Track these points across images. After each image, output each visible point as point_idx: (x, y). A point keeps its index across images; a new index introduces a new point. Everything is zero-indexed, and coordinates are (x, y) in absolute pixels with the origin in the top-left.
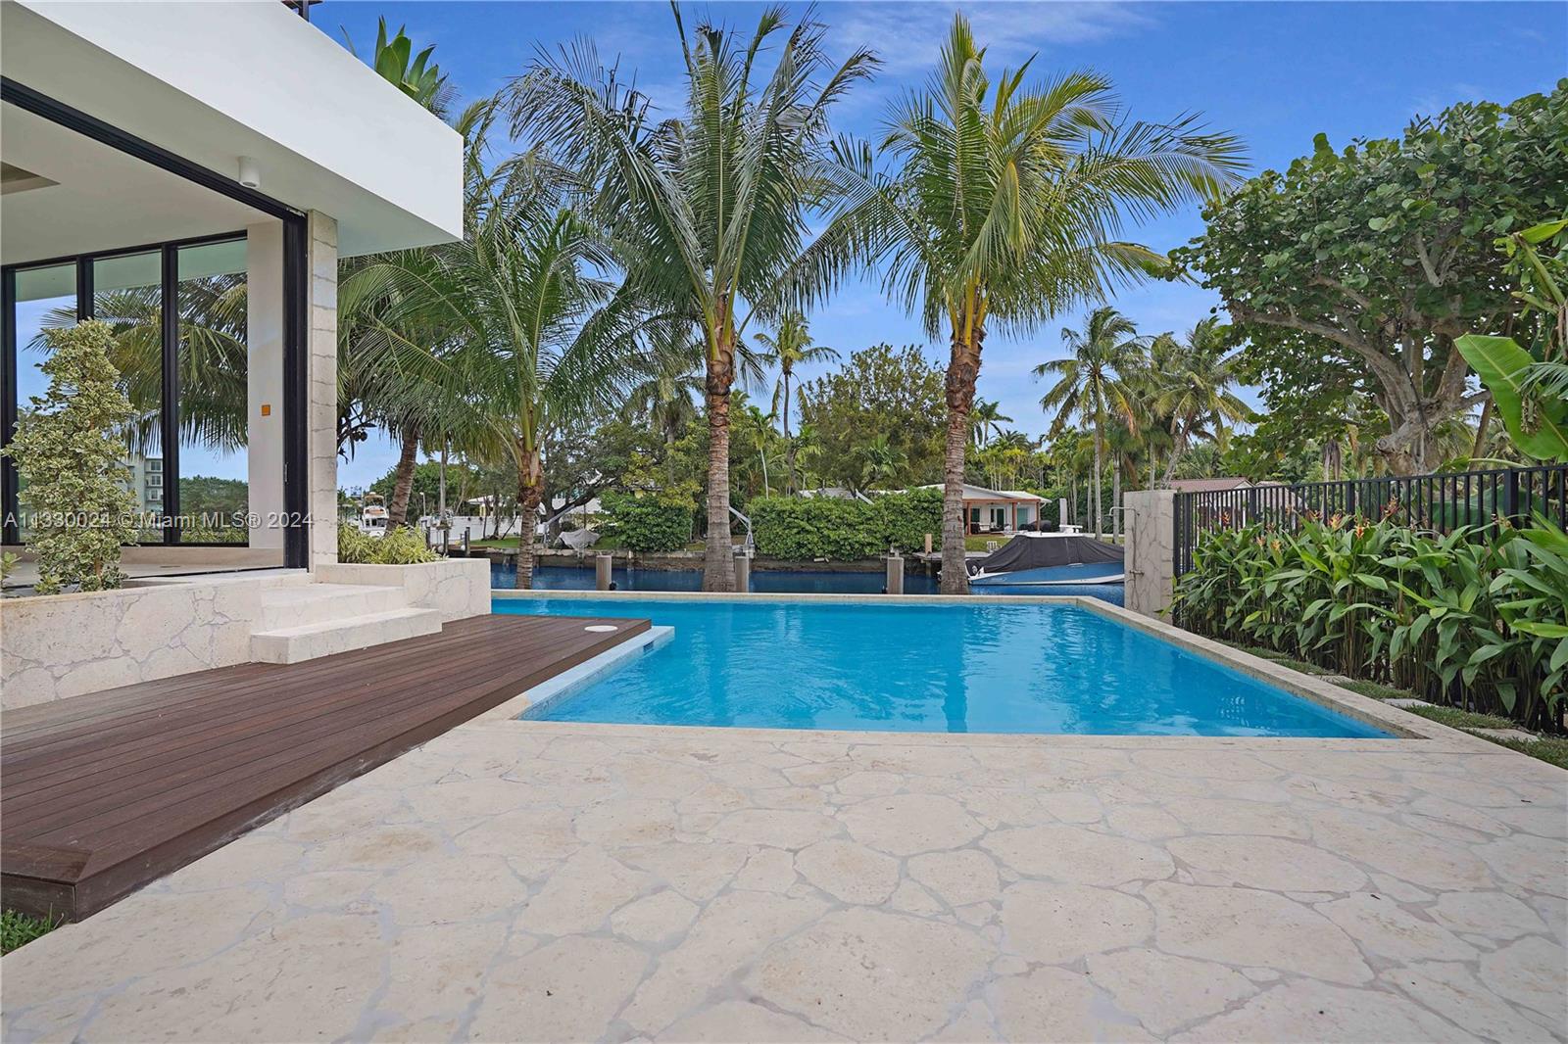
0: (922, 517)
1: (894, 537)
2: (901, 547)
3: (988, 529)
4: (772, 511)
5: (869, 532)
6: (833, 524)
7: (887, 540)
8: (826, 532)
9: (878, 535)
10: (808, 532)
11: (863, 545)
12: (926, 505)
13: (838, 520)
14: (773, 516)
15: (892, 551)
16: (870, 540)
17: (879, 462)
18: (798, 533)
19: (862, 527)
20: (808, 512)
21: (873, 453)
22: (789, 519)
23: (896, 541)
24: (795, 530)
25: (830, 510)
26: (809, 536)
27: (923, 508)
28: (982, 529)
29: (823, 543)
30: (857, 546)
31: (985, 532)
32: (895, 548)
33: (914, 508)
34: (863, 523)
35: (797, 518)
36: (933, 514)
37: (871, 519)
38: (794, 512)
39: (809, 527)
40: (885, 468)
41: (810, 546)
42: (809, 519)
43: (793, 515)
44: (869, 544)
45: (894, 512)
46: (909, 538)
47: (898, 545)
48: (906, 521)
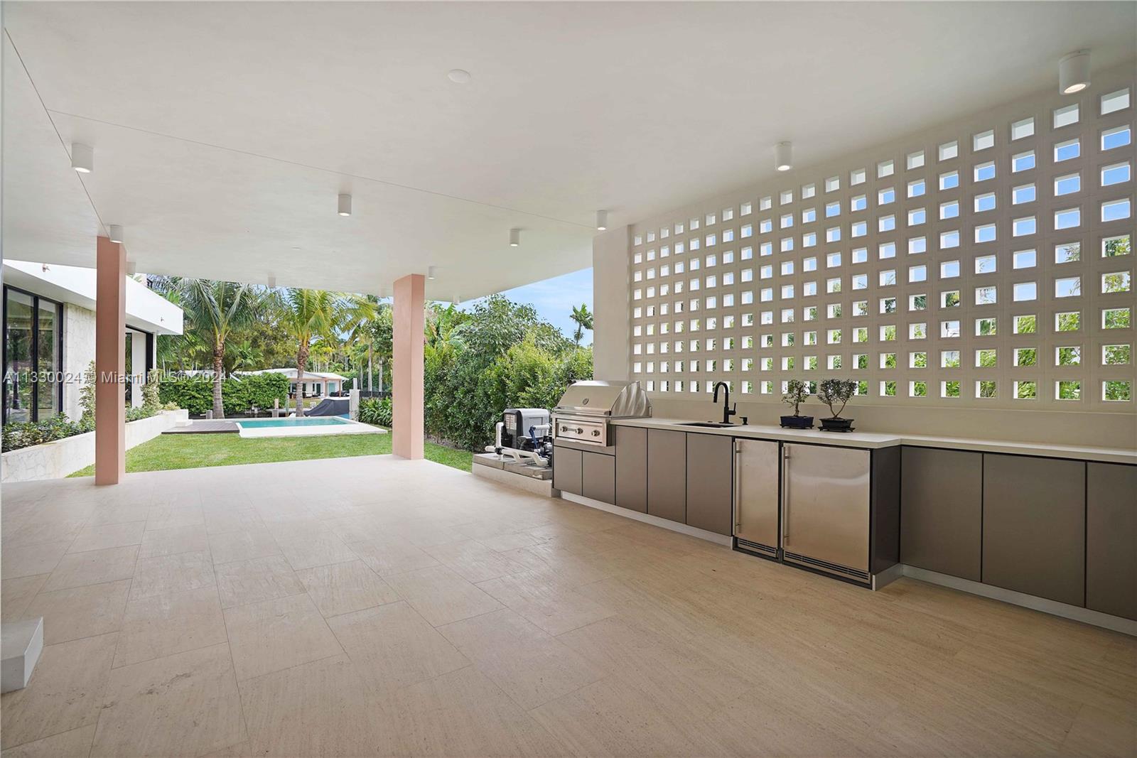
0: (272, 389)
1: (254, 401)
2: (259, 406)
3: (311, 395)
4: (169, 386)
5: (238, 397)
7: (250, 402)
8: (209, 398)
9: (244, 400)
10: (197, 398)
11: (234, 405)
12: (274, 383)
14: (171, 388)
15: (252, 409)
16: (239, 402)
17: (245, 357)
18: (190, 399)
19: (234, 395)
20: (197, 386)
21: (241, 352)
22: (183, 391)
23: (255, 403)
24: (188, 397)
25: (211, 385)
26: (197, 401)
27: (273, 384)
28: (307, 395)
29: (207, 405)
30: (230, 406)
31: (310, 397)
32: (255, 407)
33: (268, 384)
35: (189, 390)
36: (279, 387)
37: (240, 390)
38: (187, 386)
39: (197, 395)
40: (249, 361)
41: (198, 407)
42: (197, 390)
44: (238, 405)
45: (254, 386)
46: (263, 401)
47: (256, 405)
48: (263, 391)
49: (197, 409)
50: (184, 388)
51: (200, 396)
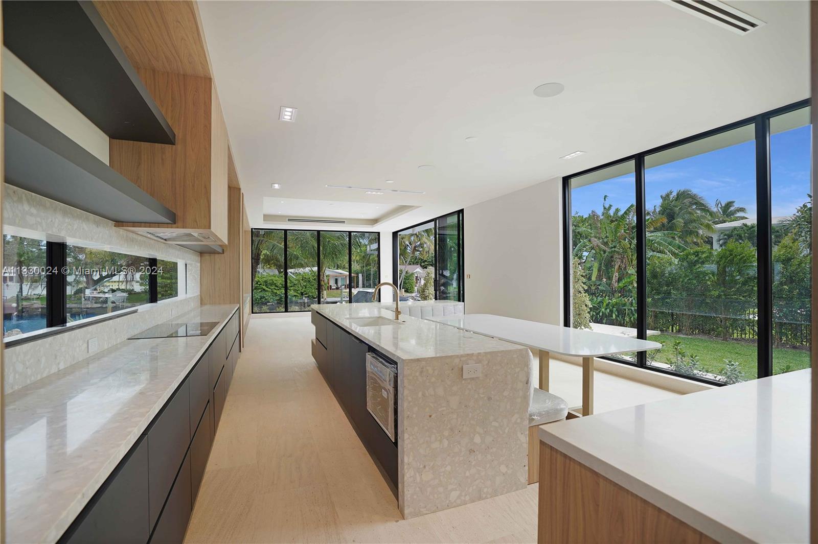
1: (305, 293)
2: (309, 297)
3: (335, 287)
5: (295, 290)
6: (277, 287)
7: (302, 294)
8: (275, 291)
10: (267, 291)
13: (281, 286)
15: (304, 299)
16: (295, 294)
19: (292, 288)
20: (266, 282)
22: (256, 285)
23: (306, 294)
24: (260, 290)
25: (276, 280)
28: (333, 287)
29: (273, 296)
31: (334, 289)
32: (305, 297)
34: (291, 287)
35: (261, 284)
37: (296, 284)
39: (267, 289)
40: (301, 261)
42: (266, 285)
43: (259, 283)
44: (295, 296)
45: (306, 281)
46: (312, 293)
47: (307, 296)
48: (311, 285)
49: (266, 299)
50: (257, 284)
51: (268, 289)
